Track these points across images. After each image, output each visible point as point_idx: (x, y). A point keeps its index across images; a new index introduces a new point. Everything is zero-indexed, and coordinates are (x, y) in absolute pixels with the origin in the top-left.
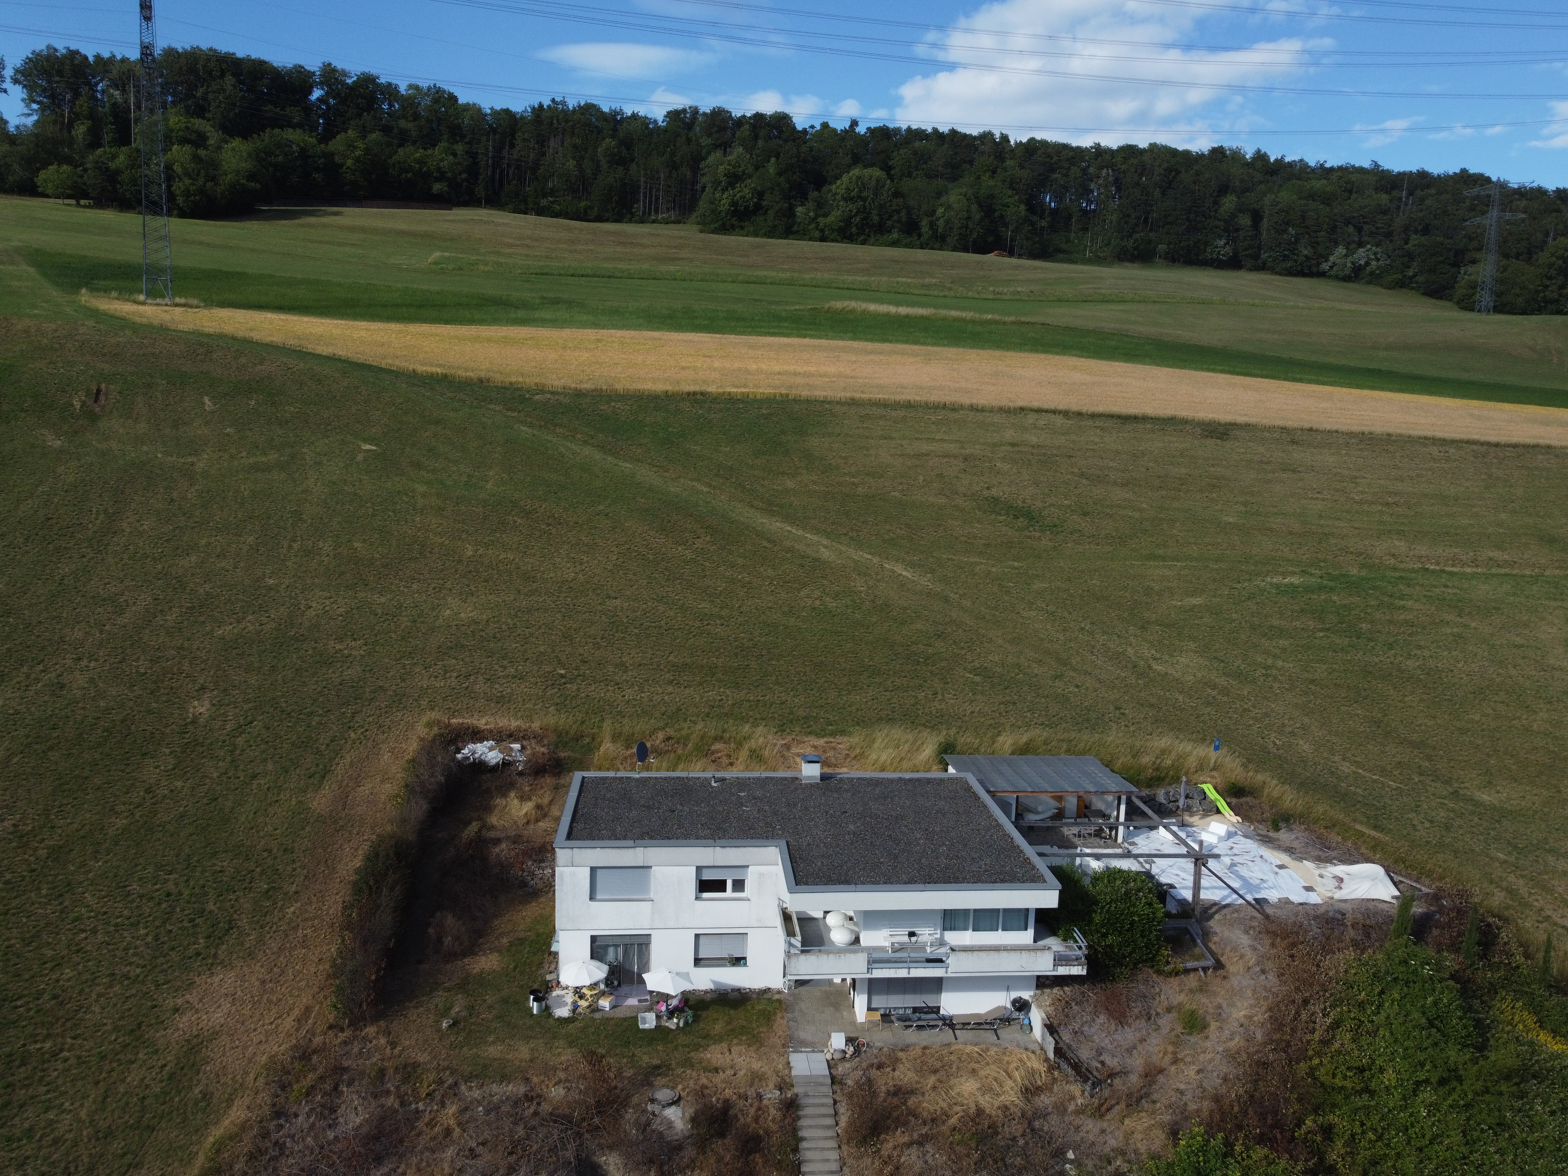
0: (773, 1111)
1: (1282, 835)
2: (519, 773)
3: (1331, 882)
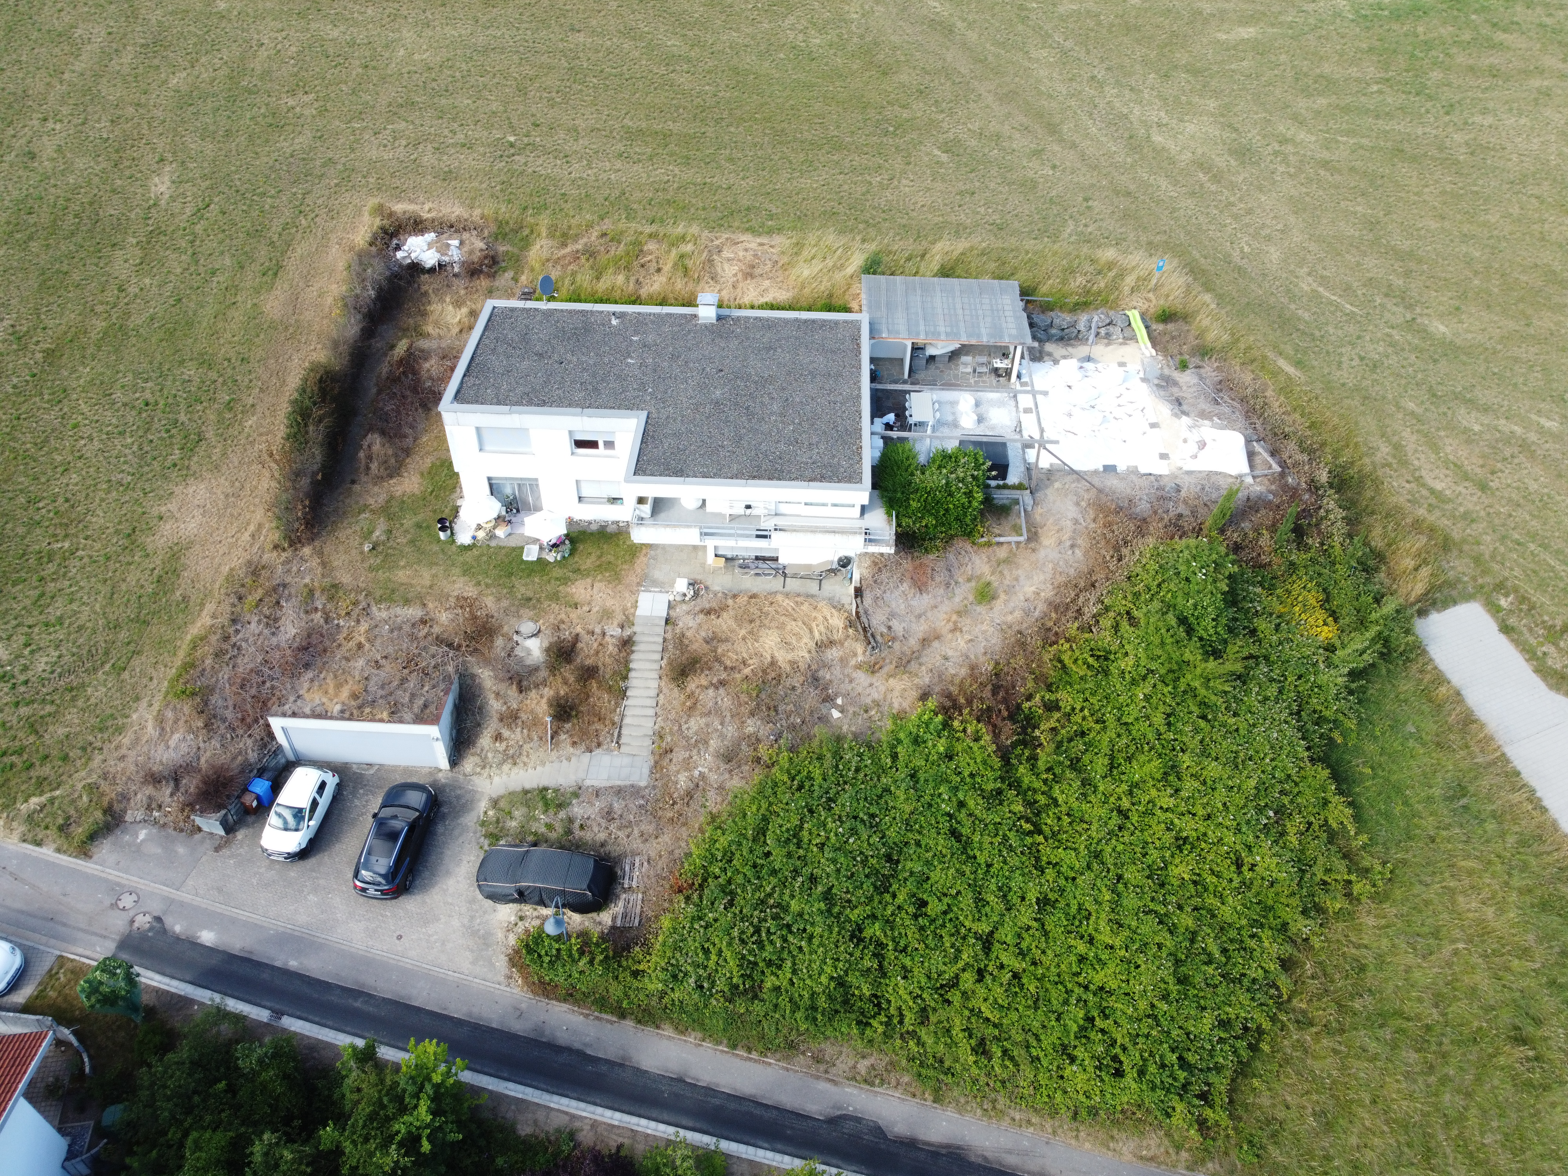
0: (611, 648)
1: (1187, 379)
2: (455, 275)
3: (1193, 448)
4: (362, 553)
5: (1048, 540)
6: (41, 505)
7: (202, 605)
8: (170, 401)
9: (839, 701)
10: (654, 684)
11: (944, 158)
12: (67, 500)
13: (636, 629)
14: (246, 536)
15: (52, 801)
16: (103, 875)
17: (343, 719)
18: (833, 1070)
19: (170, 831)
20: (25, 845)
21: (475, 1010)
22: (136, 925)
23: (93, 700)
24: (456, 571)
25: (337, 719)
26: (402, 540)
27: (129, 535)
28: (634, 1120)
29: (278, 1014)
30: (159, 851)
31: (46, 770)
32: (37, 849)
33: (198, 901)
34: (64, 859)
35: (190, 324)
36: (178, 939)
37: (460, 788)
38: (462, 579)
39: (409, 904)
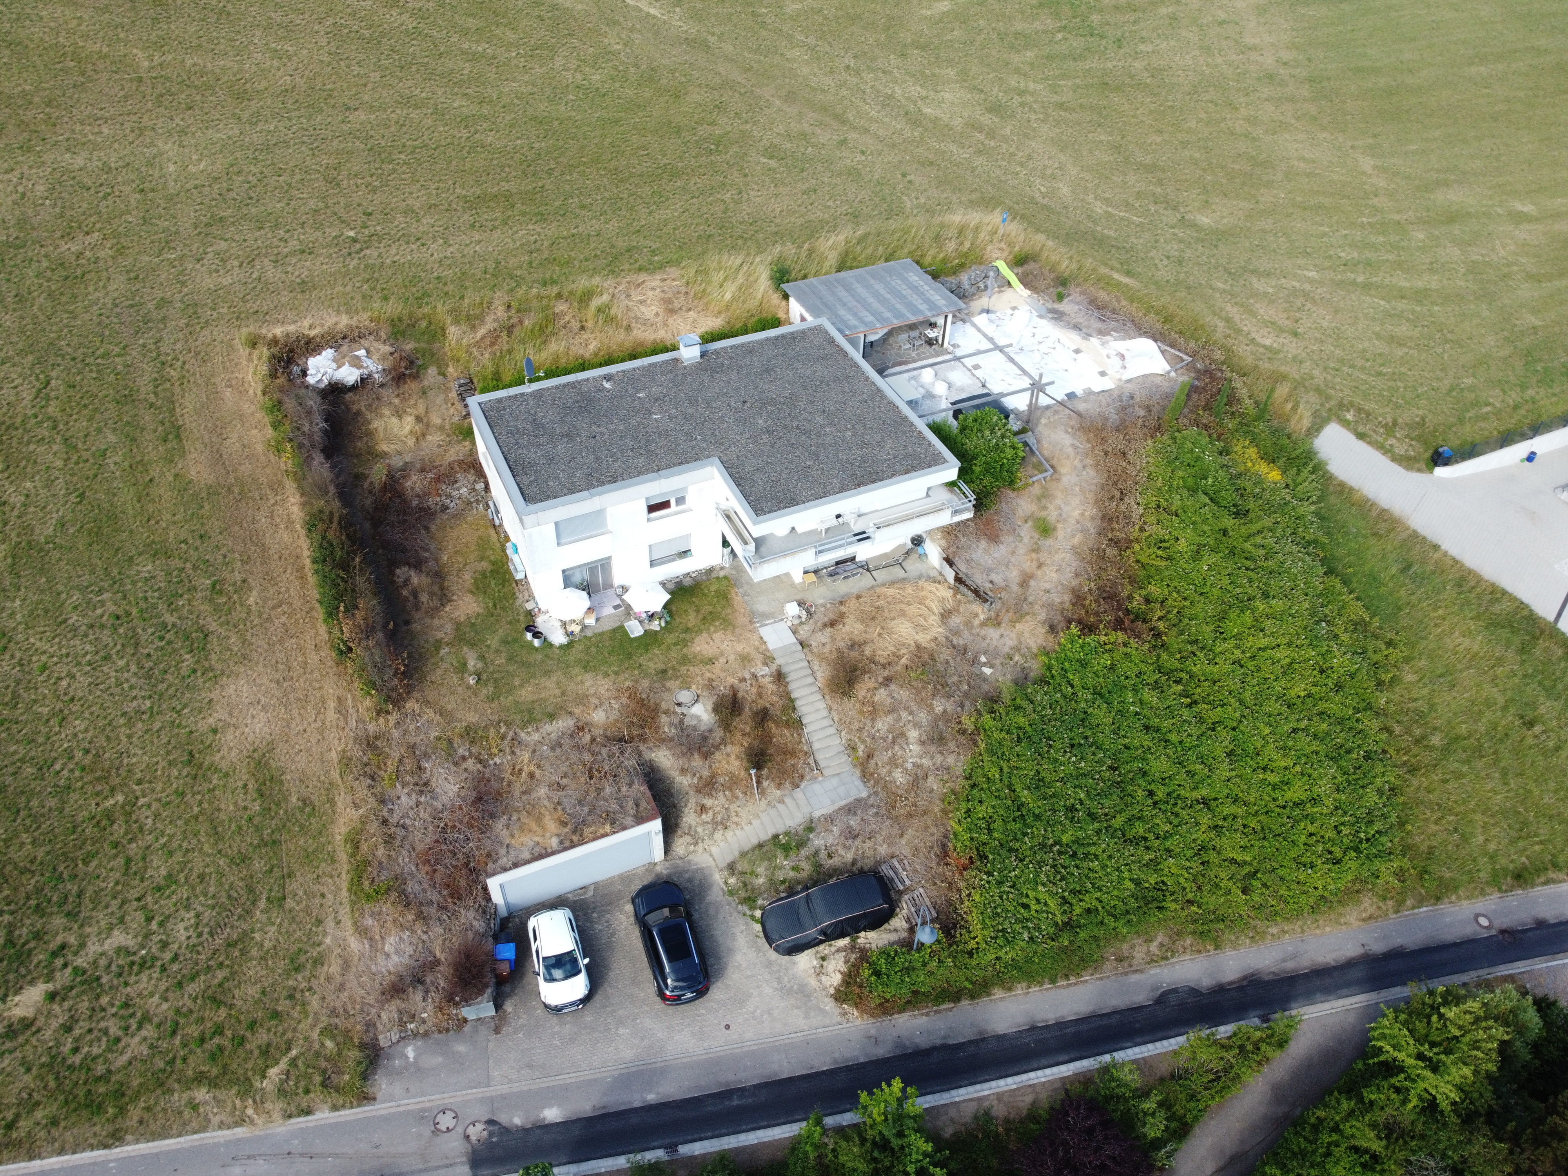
0: (768, 687)
1: (1066, 306)
2: (382, 385)
3: (1117, 361)
4: (469, 687)
5: (1065, 469)
6: (58, 767)
7: (332, 802)
8: (143, 605)
9: (983, 659)
10: (822, 705)
11: (773, 163)
12: (87, 752)
13: (779, 661)
14: (331, 715)
15: (293, 1062)
16: (401, 1109)
17: (566, 849)
18: (1135, 962)
19: (436, 1036)
20: (293, 1121)
21: (837, 1055)
22: (473, 1138)
23: (267, 945)
24: (576, 670)
25: (559, 852)
26: (501, 660)
27: (190, 762)
28: (1024, 1077)
29: (672, 1148)
30: (440, 1059)
31: (262, 1037)
32: (309, 1118)
33: (517, 1087)
34: (347, 1114)
35: (113, 518)
36: (525, 1131)
37: (686, 871)
38: (588, 676)
39: (717, 992)
